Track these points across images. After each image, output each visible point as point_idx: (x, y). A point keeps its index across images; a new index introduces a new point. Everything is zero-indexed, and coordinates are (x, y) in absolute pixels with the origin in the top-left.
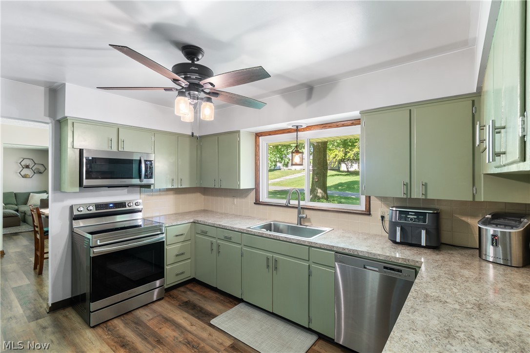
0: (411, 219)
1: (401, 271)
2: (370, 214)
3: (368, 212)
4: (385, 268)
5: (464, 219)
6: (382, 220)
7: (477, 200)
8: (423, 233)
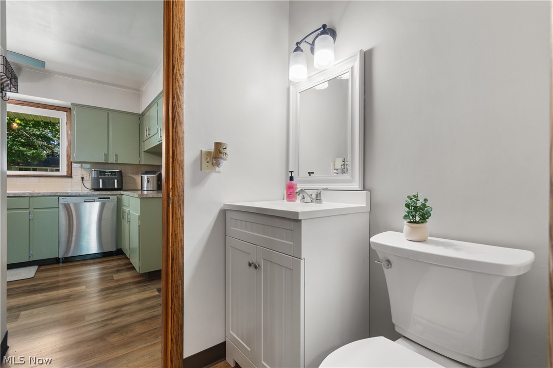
0: (108, 175)
1: (109, 198)
2: (71, 177)
3: (69, 176)
4: (99, 198)
5: (132, 176)
6: (82, 180)
7: (141, 163)
8: (116, 181)
